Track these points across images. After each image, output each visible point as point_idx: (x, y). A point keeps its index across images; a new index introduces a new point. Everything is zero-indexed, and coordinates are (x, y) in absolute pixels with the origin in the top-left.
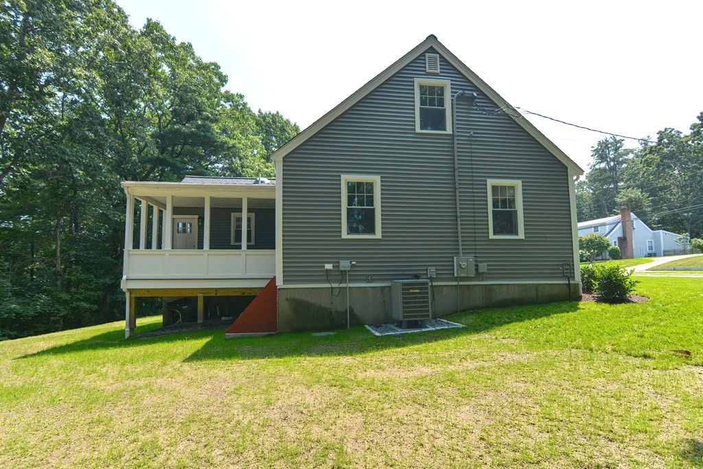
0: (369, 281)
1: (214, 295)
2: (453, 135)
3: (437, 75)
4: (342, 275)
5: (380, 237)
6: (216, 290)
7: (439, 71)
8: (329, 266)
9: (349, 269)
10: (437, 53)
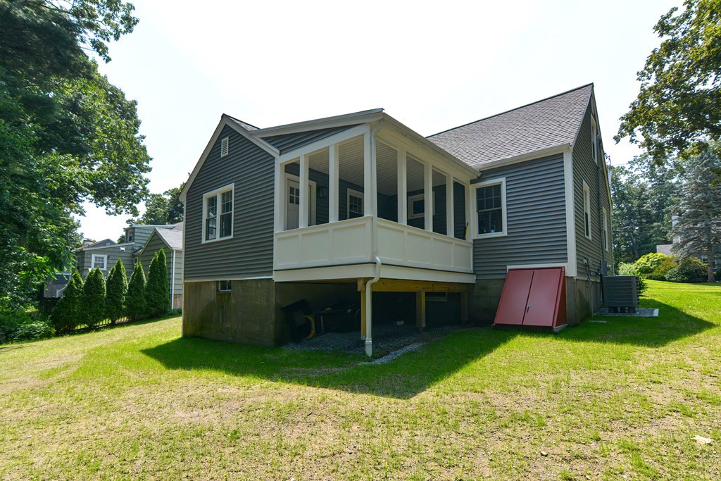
5: (591, 239)
8: (585, 261)
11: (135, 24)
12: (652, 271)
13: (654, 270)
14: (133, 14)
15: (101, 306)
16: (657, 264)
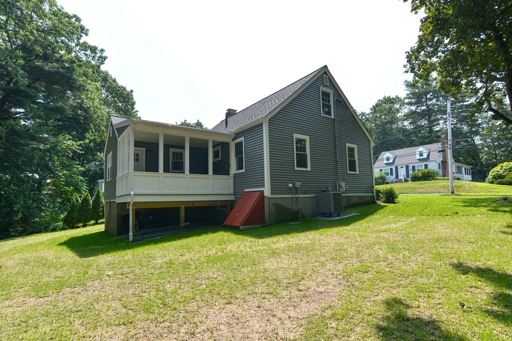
0: (306, 193)
1: (191, 206)
2: (334, 119)
3: (327, 86)
4: (295, 190)
5: (310, 170)
6: (193, 202)
7: (328, 85)
8: (291, 185)
9: (299, 187)
10: (327, 75)
11: (105, 59)
12: (504, 177)
13: (506, 176)
14: (105, 54)
15: (88, 213)
16: (509, 171)
